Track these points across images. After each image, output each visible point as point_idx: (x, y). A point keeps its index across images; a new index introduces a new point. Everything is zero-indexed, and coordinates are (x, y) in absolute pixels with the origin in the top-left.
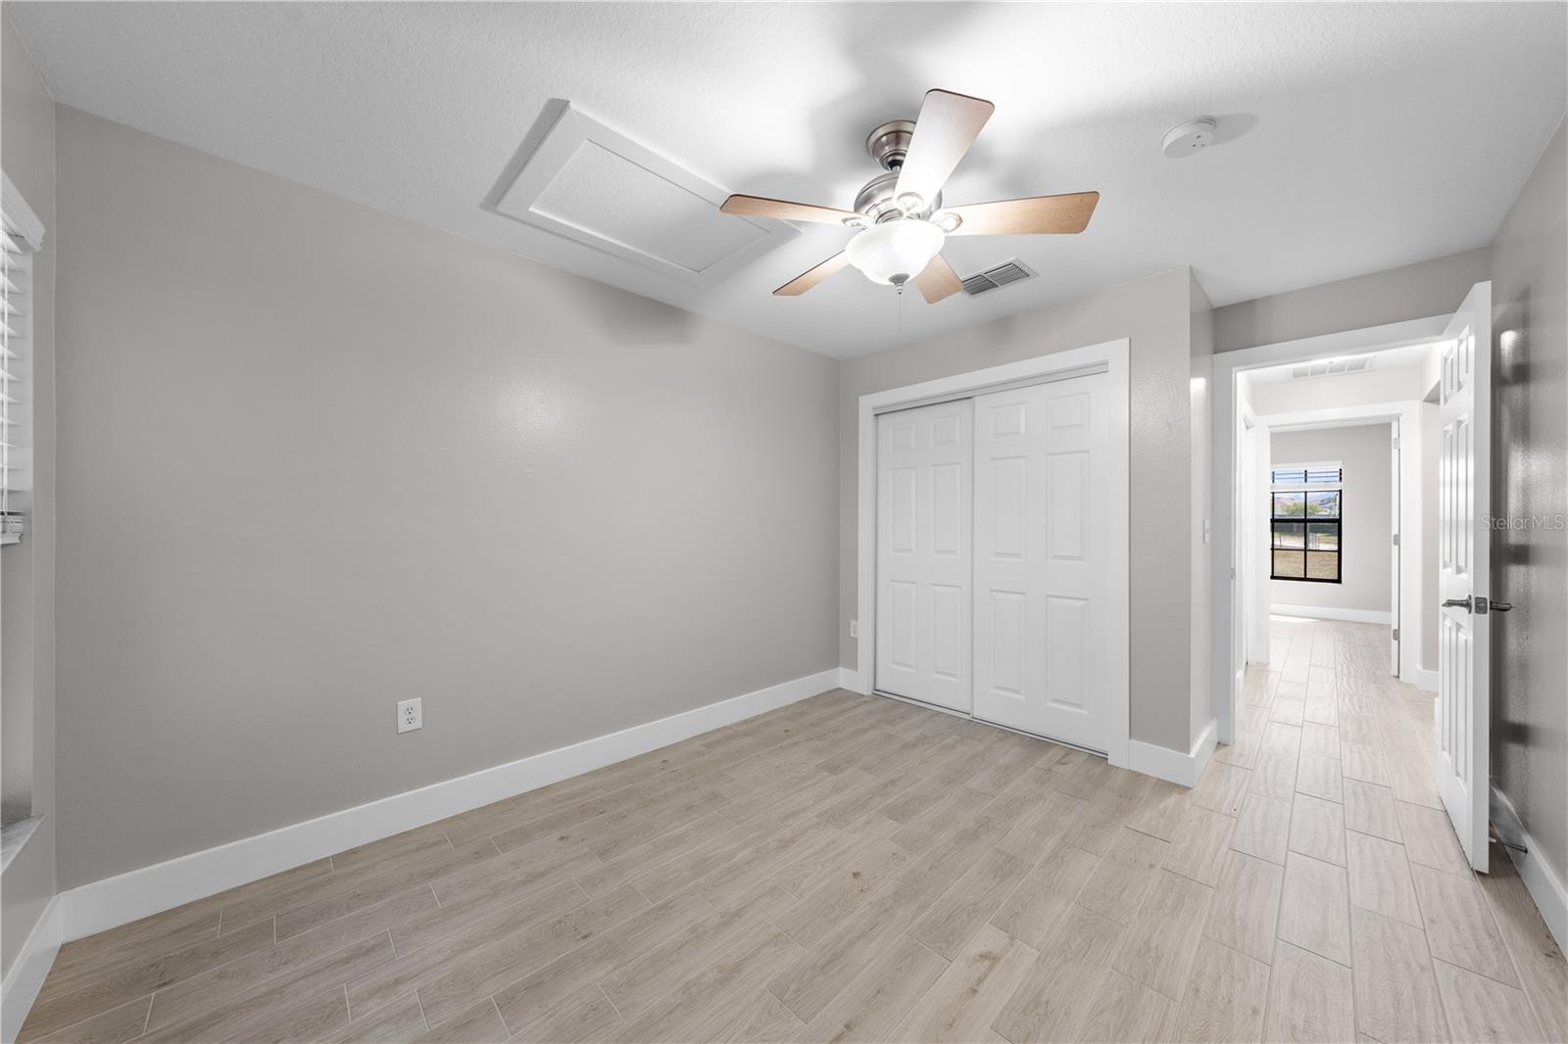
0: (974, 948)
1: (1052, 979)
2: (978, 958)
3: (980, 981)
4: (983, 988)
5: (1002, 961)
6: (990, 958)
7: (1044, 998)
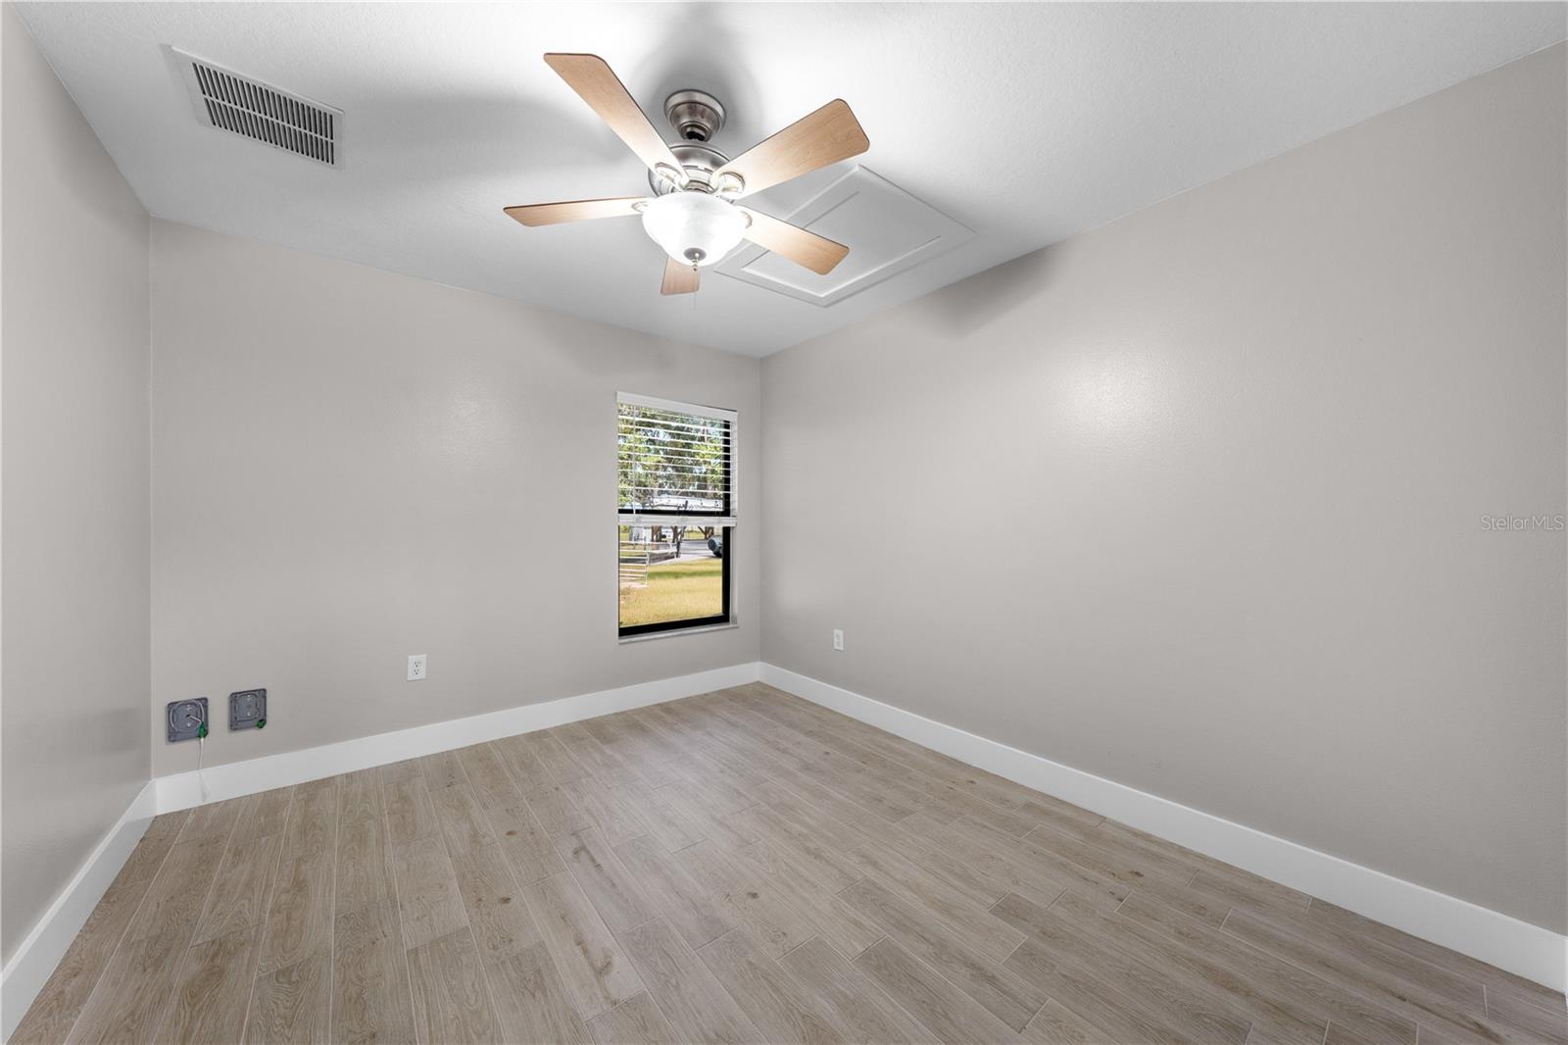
0: (620, 961)
1: (550, 1015)
2: (608, 960)
3: (585, 951)
4: (578, 950)
5: (594, 980)
6: (603, 970)
7: (538, 994)
